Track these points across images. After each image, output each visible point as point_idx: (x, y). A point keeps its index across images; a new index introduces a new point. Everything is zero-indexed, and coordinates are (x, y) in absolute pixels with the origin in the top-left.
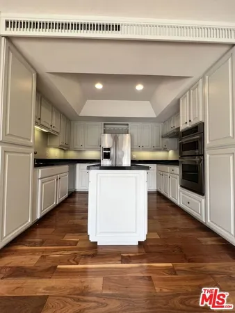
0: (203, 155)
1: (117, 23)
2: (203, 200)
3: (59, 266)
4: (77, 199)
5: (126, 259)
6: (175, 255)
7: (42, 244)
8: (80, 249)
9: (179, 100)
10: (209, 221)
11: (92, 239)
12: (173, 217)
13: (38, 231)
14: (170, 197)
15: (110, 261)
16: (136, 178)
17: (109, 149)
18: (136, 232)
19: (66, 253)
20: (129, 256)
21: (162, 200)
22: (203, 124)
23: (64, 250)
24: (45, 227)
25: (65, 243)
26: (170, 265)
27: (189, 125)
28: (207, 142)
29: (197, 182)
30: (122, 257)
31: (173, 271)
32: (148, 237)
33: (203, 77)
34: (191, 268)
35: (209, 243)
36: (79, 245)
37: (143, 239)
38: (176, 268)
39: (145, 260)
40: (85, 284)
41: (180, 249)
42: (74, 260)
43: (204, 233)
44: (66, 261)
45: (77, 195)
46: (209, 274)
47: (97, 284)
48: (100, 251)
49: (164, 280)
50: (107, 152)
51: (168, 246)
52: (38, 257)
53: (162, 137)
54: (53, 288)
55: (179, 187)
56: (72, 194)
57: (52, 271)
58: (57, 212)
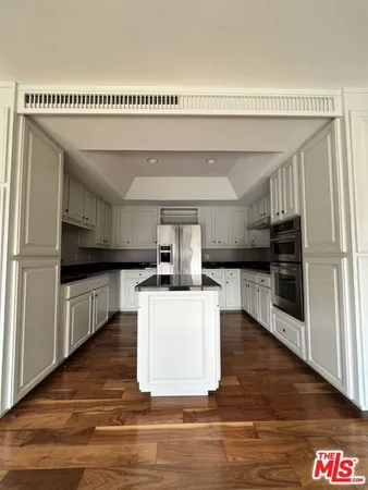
0: (301, 263)
1: (174, 94)
2: (303, 328)
3: (97, 428)
4: (122, 324)
5: (190, 416)
6: (258, 409)
7: (72, 395)
8: (126, 403)
9: (268, 179)
10: (311, 358)
11: (143, 388)
12: (261, 352)
13: (66, 376)
14: (260, 319)
15: (168, 420)
16: (203, 301)
17: (169, 248)
18: (204, 378)
19: (107, 408)
20: (194, 412)
21: (249, 325)
22: (299, 219)
23: (105, 404)
24: (76, 370)
25: (105, 395)
26: (251, 424)
27: (281, 218)
28: (305, 245)
29: (294, 301)
30: (185, 413)
31: (253, 433)
32: (222, 384)
33: (298, 153)
34: (278, 429)
35: (310, 391)
36: (125, 396)
37: (214, 387)
38: (258, 429)
39: (217, 417)
40: (134, 453)
41: (267, 401)
42: (118, 419)
43: (304, 377)
44: (107, 420)
45: (122, 317)
46: (304, 437)
47: (148, 452)
48: (154, 405)
49: (242, 445)
50: (166, 251)
51: (250, 397)
52: (68, 415)
53: (248, 228)
54: (90, 458)
55: (271, 307)
56: (115, 316)
57: (88, 435)
58: (93, 347)
